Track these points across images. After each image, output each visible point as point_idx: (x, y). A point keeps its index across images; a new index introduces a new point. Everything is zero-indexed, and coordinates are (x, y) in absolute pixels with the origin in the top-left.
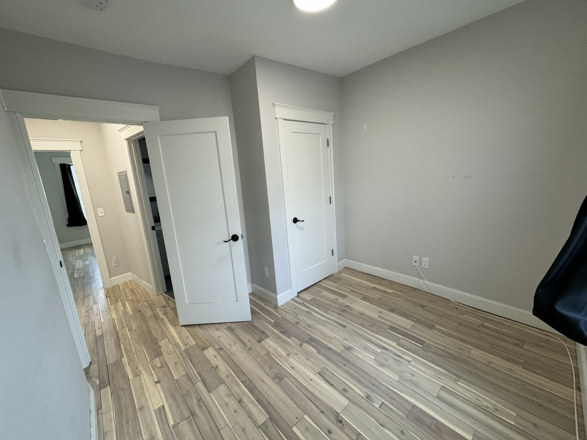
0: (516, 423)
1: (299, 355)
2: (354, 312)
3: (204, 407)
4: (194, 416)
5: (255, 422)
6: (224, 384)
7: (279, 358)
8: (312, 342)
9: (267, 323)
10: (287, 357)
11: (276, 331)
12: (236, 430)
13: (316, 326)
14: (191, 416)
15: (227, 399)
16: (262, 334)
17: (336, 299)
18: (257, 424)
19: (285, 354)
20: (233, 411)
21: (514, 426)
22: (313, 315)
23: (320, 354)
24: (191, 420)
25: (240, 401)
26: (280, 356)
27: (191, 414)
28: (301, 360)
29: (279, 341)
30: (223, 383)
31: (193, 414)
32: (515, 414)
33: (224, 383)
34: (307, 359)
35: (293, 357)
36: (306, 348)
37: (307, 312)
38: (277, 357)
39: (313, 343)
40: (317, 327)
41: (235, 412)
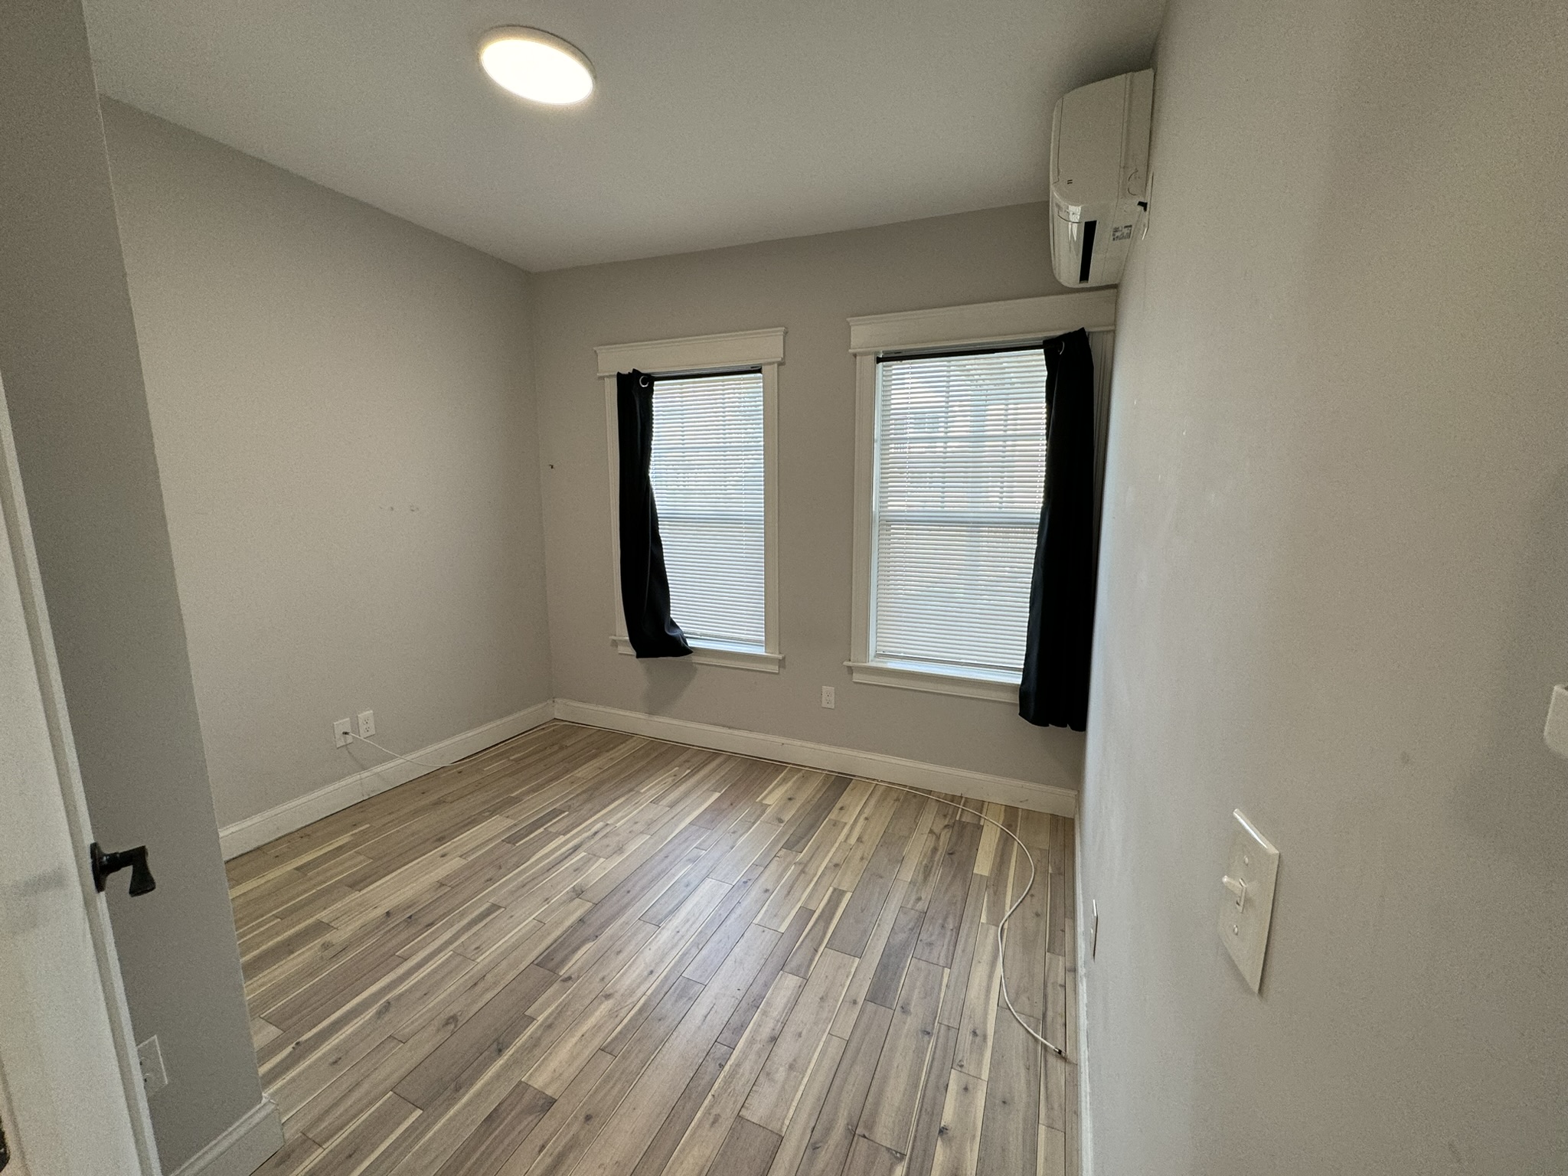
0: (689, 768)
1: (608, 971)
2: (422, 901)
3: (824, 1117)
4: (855, 1123)
5: (801, 988)
6: (744, 1113)
7: (622, 1015)
8: (553, 959)
9: (418, 1138)
10: (617, 996)
11: (489, 1074)
12: (829, 1011)
13: (475, 969)
14: (857, 1132)
15: (781, 1074)
16: (502, 1117)
17: (326, 946)
18: (802, 983)
19: (606, 1006)
20: (801, 1040)
21: (692, 771)
22: (409, 991)
23: (598, 933)
24: (866, 1127)
25: (774, 1040)
26: (613, 1014)
27: (856, 1138)
28: (623, 963)
29: (544, 1043)
30: (743, 1118)
31: (852, 1133)
32: (677, 768)
33: (740, 1117)
34: (619, 952)
35: (615, 983)
36: (575, 967)
37: (380, 1014)
38: (618, 1020)
39: (559, 957)
40: (479, 967)
41: (800, 1035)
